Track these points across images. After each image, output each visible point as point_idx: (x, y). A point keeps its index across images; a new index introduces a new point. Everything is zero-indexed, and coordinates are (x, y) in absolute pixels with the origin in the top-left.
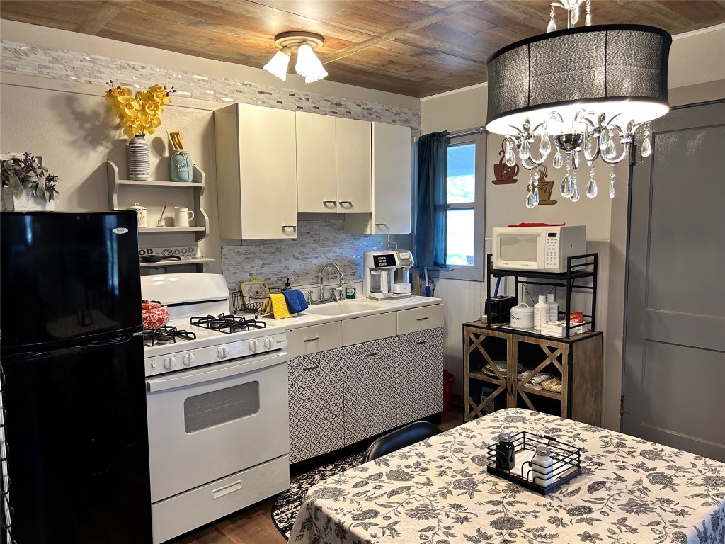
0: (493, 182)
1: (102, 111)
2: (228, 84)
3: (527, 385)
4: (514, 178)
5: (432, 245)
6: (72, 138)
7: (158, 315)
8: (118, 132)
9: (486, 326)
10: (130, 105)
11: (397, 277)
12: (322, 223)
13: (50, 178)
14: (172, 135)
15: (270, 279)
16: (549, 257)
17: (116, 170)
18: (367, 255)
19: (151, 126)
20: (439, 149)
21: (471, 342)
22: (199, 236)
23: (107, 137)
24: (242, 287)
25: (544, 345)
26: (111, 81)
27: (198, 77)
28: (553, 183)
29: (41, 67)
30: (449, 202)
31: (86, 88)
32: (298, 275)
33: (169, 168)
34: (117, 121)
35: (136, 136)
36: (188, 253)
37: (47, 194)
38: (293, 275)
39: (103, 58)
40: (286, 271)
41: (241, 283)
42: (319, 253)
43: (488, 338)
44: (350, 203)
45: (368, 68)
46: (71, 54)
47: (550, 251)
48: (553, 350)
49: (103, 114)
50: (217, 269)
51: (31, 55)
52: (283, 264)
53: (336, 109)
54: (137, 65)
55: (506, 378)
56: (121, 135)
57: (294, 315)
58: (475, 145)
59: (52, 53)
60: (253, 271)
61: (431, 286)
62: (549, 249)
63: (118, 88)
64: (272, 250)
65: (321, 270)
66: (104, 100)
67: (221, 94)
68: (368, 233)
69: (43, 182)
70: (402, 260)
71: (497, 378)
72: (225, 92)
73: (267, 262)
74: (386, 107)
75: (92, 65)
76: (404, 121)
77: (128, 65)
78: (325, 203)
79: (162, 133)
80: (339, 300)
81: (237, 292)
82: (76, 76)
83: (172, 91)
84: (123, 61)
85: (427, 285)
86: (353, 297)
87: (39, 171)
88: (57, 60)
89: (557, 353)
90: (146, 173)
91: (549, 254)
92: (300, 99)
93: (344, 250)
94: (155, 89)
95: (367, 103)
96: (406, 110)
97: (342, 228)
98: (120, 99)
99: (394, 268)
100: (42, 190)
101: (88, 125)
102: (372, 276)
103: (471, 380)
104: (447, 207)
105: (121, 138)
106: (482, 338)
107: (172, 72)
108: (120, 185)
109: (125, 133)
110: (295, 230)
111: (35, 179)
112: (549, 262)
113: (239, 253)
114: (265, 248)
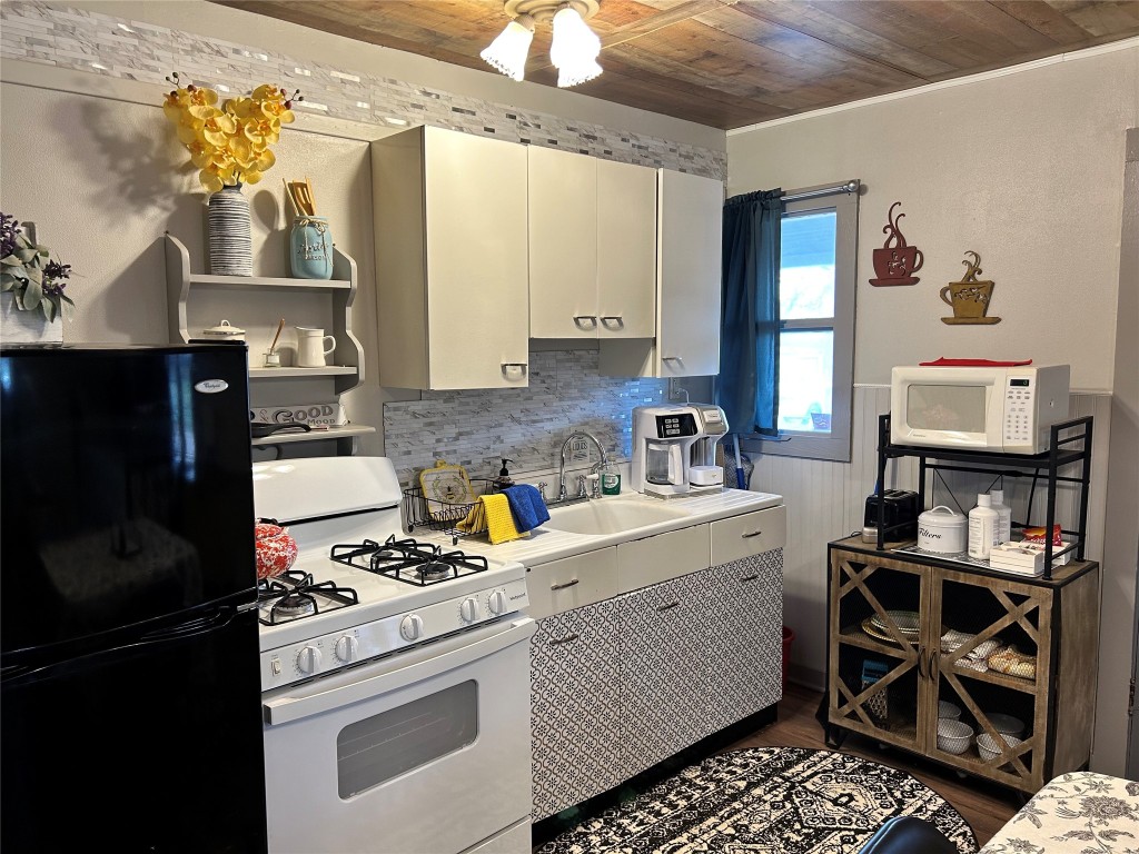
0: (871, 281)
1: (155, 135)
2: (397, 92)
3: (960, 662)
4: (913, 275)
5: (751, 394)
6: (93, 189)
7: (276, 549)
8: (187, 179)
9: (873, 548)
10: (213, 123)
11: (696, 456)
12: (561, 355)
13: (54, 271)
14: (293, 187)
15: (469, 463)
16: (1013, 424)
17: (185, 253)
18: (641, 413)
19: (254, 167)
20: (765, 222)
21: (844, 578)
22: (343, 383)
23: (166, 189)
24: (422, 478)
25: (999, 591)
26: (175, 75)
27: (341, 76)
28: (993, 284)
29: (31, 41)
30: (782, 317)
31: (124, 90)
32: (519, 452)
33: (288, 250)
34: (187, 156)
35: (225, 187)
36: (321, 417)
37: (47, 304)
38: (511, 452)
39: (158, 29)
40: (498, 445)
41: (419, 471)
42: (555, 412)
43: (881, 572)
44: (619, 319)
45: (659, 67)
46: (94, 19)
47: (1014, 414)
48: (1018, 599)
49: (157, 144)
50: (377, 446)
51: (9, 16)
52: (495, 432)
53: (587, 144)
54: (226, 45)
55: (916, 647)
56: (196, 184)
57: (525, 534)
58: (835, 214)
59: (56, 14)
60: (441, 448)
61: (746, 468)
62: (1013, 410)
63: (191, 88)
64: (475, 408)
65: (559, 442)
66: (160, 113)
67: (384, 109)
68: (648, 373)
69: (37, 278)
70: (708, 424)
71: (897, 646)
72: (390, 107)
73: (465, 430)
74: (670, 145)
75: (136, 42)
76: (699, 170)
77: (207, 45)
78: (576, 320)
79: (274, 182)
80: (592, 497)
81: (413, 490)
82: (104, 62)
83: (297, 97)
84: (197, 37)
85: (739, 467)
86: (616, 491)
87: (29, 254)
88: (64, 28)
89: (1029, 606)
90: (244, 261)
91: (1013, 419)
92: (526, 124)
93: (597, 404)
94: (263, 93)
95: (639, 136)
96: (702, 151)
97: (595, 366)
98: (194, 110)
99: (693, 439)
100: (35, 296)
101: (127, 164)
102: (650, 453)
103: (844, 648)
104: (778, 326)
105: (193, 191)
106: (868, 571)
107: (293, 64)
108: (192, 284)
109: (203, 180)
110: (524, 372)
111: (20, 272)
112: (1013, 435)
113: (414, 415)
114: (461, 404)
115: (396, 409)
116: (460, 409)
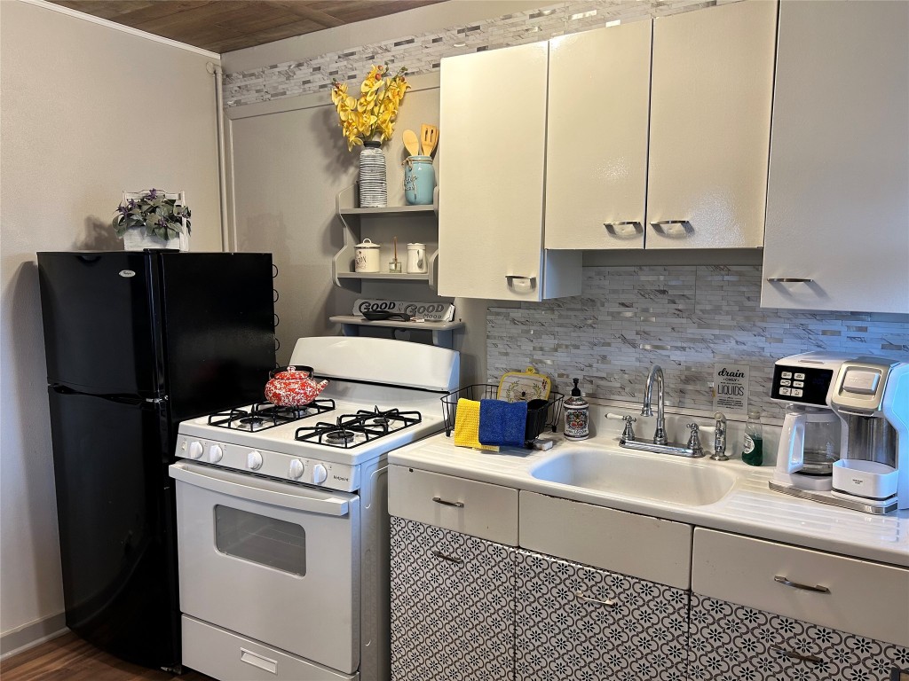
17: (338, 196)
24: (504, 378)
36: (433, 314)
42: (689, 340)
44: (686, 224)
52: (600, 350)
64: (575, 322)
65: (694, 378)
70: (847, 391)
73: (565, 342)
77: (379, 47)
78: (608, 227)
110: (534, 285)
113: (514, 321)
114: (560, 316)
115: (498, 314)
116: (561, 321)
